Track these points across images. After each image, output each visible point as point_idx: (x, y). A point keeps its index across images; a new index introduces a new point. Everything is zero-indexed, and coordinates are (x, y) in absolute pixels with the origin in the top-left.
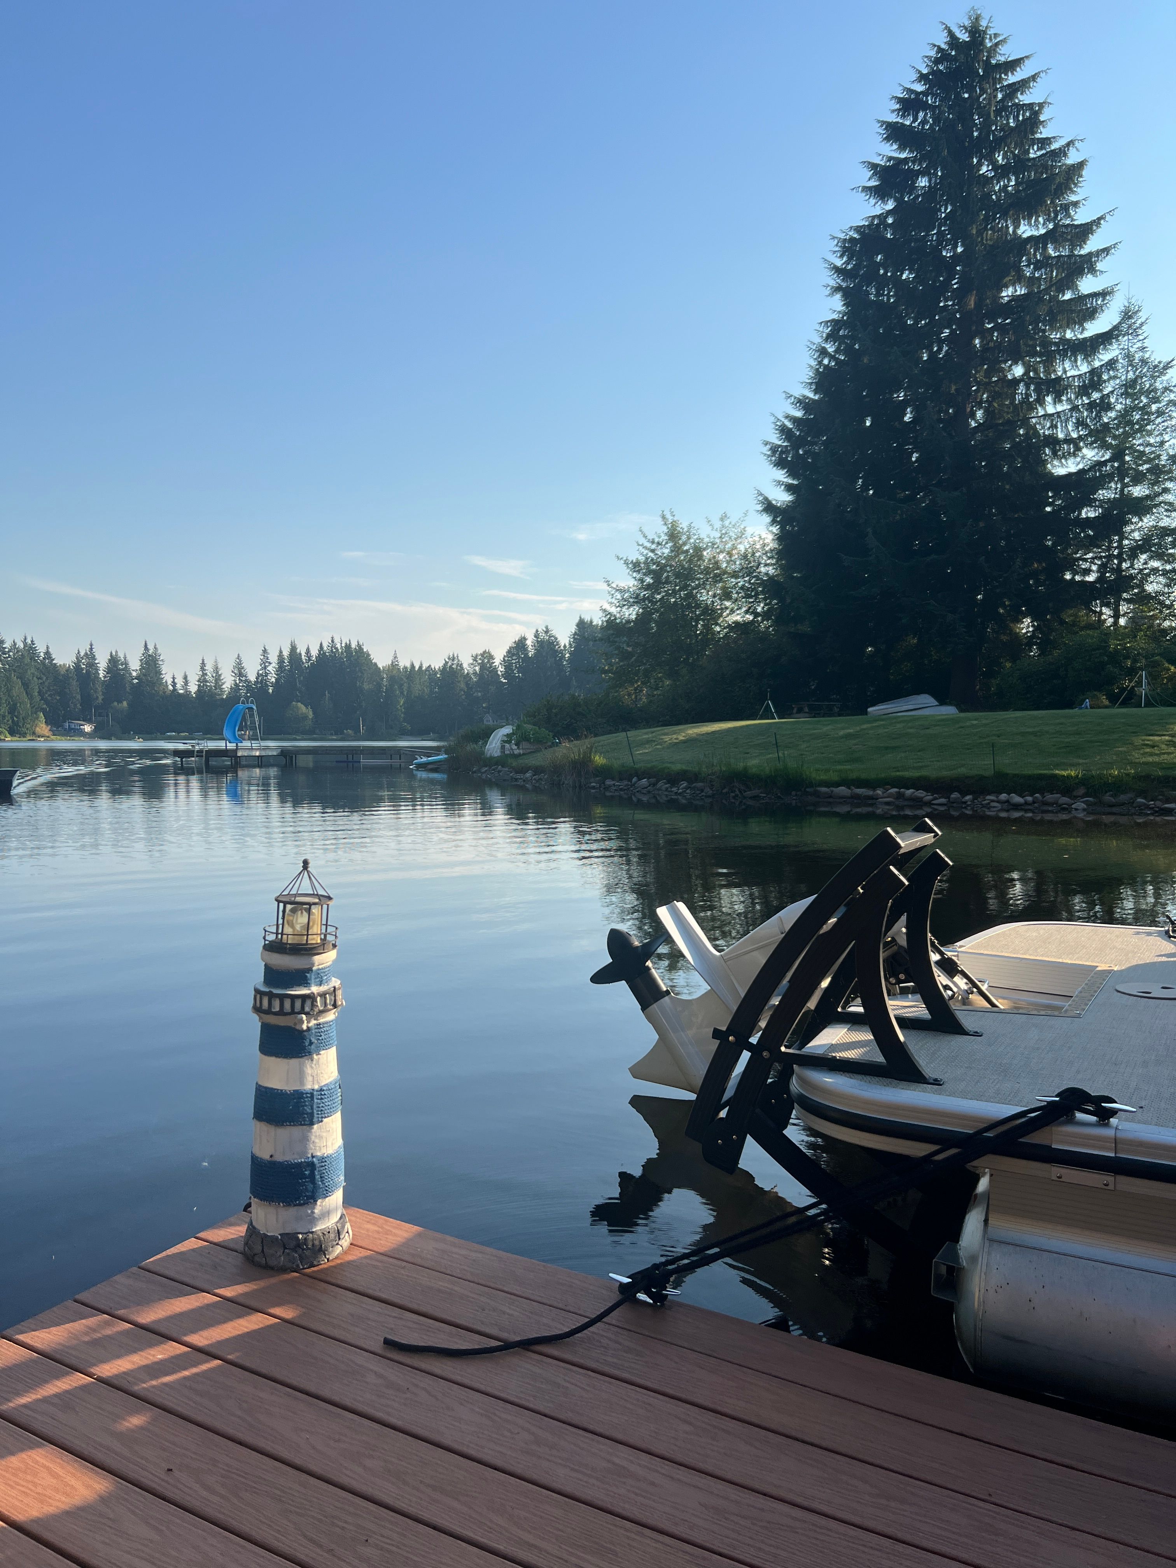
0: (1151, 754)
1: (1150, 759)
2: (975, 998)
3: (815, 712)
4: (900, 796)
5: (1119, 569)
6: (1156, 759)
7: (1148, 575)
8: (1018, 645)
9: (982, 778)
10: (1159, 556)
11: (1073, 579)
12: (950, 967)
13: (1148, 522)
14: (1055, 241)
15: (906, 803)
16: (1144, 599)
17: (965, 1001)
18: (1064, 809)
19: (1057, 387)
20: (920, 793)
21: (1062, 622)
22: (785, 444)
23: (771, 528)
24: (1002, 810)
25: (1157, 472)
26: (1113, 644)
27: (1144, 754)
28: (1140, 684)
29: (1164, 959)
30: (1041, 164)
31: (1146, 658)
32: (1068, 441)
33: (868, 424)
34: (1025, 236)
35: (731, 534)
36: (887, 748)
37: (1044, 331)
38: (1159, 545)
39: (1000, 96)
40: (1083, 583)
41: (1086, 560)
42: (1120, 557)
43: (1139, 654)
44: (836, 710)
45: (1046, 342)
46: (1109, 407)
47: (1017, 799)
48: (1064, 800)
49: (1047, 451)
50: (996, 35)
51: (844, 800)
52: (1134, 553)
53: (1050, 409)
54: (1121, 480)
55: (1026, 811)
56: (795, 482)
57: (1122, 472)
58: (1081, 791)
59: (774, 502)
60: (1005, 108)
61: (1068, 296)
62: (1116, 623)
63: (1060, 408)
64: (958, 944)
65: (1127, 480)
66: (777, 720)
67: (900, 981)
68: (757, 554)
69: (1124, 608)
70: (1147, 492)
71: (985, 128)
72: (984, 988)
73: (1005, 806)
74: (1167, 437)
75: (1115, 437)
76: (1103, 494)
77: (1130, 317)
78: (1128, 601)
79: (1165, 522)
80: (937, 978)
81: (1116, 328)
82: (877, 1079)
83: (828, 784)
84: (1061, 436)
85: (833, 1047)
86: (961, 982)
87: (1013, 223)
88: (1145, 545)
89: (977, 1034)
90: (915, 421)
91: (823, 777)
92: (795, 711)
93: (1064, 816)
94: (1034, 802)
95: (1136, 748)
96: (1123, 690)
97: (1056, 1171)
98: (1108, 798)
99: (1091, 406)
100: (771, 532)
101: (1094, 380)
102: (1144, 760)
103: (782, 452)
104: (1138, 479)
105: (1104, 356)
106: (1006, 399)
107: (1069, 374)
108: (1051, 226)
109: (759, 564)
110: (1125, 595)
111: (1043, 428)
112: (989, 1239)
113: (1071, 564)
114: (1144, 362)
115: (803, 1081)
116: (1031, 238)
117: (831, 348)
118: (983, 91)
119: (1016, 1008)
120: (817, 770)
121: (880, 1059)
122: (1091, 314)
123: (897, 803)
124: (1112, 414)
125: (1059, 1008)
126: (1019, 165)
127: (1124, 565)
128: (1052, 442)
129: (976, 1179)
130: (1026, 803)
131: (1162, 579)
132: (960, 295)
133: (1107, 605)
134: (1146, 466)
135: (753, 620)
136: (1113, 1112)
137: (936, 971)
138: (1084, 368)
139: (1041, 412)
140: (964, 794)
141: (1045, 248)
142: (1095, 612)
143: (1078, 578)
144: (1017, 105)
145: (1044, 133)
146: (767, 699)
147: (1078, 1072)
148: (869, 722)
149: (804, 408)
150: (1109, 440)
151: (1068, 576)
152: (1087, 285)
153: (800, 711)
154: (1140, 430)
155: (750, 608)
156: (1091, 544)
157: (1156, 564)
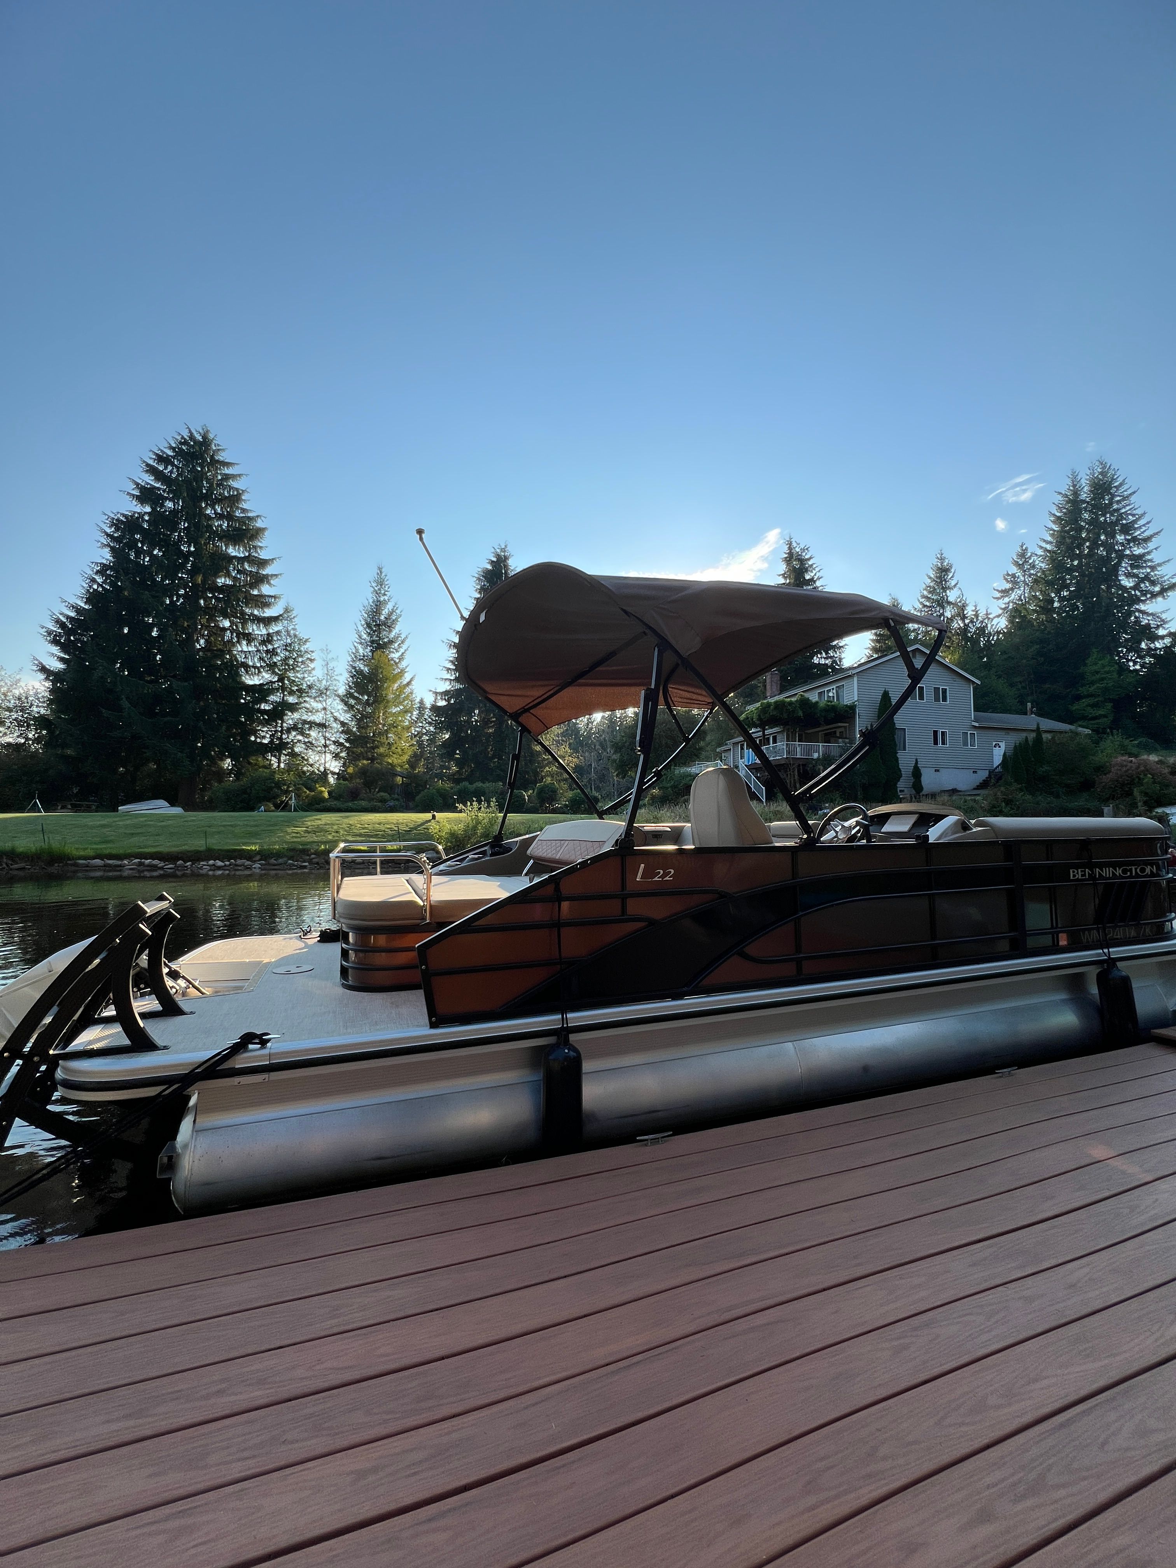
0: (296, 837)
1: (295, 840)
2: (192, 990)
3: (76, 808)
4: (141, 864)
5: (281, 739)
6: (299, 840)
7: (296, 743)
8: (221, 774)
9: (198, 852)
10: (302, 734)
11: (255, 740)
12: (174, 975)
13: (296, 715)
14: (249, 562)
15: (146, 868)
16: (293, 755)
17: (184, 994)
18: (249, 868)
19: (249, 638)
20: (156, 862)
21: (249, 763)
22: (60, 631)
23: (44, 683)
24: (210, 870)
25: (300, 691)
26: (277, 776)
27: (293, 837)
28: (291, 799)
29: (298, 951)
30: (242, 521)
31: (295, 786)
32: (255, 667)
33: (126, 631)
34: (233, 554)
35: (7, 681)
36: (133, 834)
37: (242, 607)
38: (302, 728)
39: (219, 477)
40: (261, 743)
41: (262, 731)
42: (281, 732)
43: (291, 784)
44: (94, 807)
45: (243, 613)
46: (277, 654)
47: (219, 863)
48: (249, 863)
49: (243, 669)
50: (218, 445)
51: (97, 868)
52: (289, 731)
53: (245, 649)
54: (283, 692)
55: (225, 870)
56: (67, 657)
57: (283, 688)
58: (258, 857)
59: (48, 667)
60: (221, 484)
61: (255, 592)
62: (279, 766)
63: (250, 649)
64: (181, 959)
65: (286, 693)
66: (44, 814)
67: (139, 989)
68: (31, 699)
69: (283, 758)
70: (296, 701)
71: (210, 490)
72: (196, 984)
73: (213, 868)
74: (306, 675)
75: (279, 670)
76: (272, 698)
77: (288, 612)
78: (286, 755)
79: (305, 717)
80: (167, 983)
81: (281, 615)
82: (124, 1055)
83: (85, 858)
84: (251, 664)
85: (91, 1042)
86: (182, 983)
87: (225, 545)
88: (295, 728)
89: (192, 1013)
90: (159, 637)
91: (82, 853)
92: (59, 808)
93: (247, 872)
94: (230, 865)
95: (288, 834)
96: (282, 802)
97: (236, 1080)
98: (273, 861)
99: (267, 652)
100: (44, 686)
101: (268, 639)
102: (292, 840)
103: (56, 635)
104: (292, 693)
105: (274, 628)
106: (219, 637)
107: (256, 633)
108: (247, 554)
109: (32, 705)
110: (284, 752)
111: (241, 657)
112: (196, 1131)
113: (255, 732)
114: (295, 636)
115: (65, 1069)
116: (235, 557)
117: (100, 580)
118: (209, 470)
119: (216, 992)
120: (77, 849)
121: (127, 1042)
122: (267, 605)
123: (139, 868)
124: (279, 658)
125: (240, 988)
126: (230, 517)
127: (284, 736)
128: (245, 666)
129: (189, 1098)
130: (225, 865)
131: (303, 746)
132: (192, 573)
133: (275, 756)
134: (296, 688)
135: (25, 743)
136: (268, 1040)
137: (166, 978)
138: (264, 632)
139: (240, 649)
140: (185, 862)
141: (243, 564)
142: (268, 760)
143: (258, 740)
144: (229, 486)
145: (244, 505)
146: (35, 798)
147: (250, 1022)
148: (120, 816)
149: (76, 611)
150: (276, 670)
151: (253, 738)
152: (266, 589)
153: (63, 807)
154: (293, 669)
155: (21, 734)
156: (267, 723)
157: (300, 738)
